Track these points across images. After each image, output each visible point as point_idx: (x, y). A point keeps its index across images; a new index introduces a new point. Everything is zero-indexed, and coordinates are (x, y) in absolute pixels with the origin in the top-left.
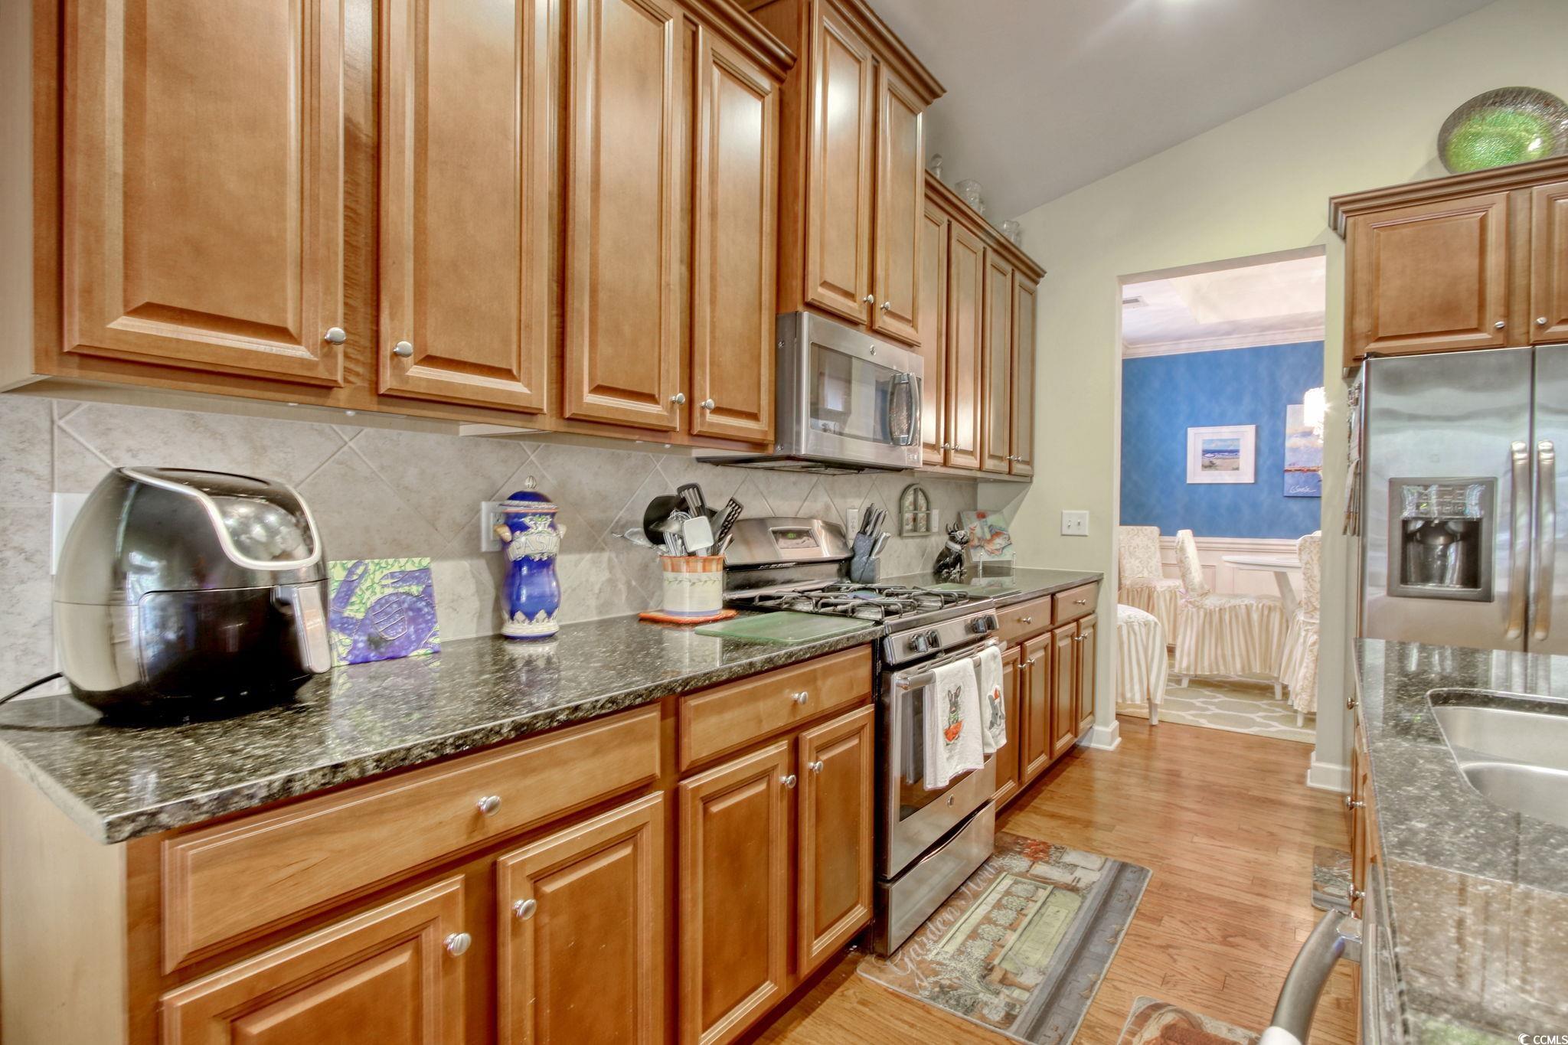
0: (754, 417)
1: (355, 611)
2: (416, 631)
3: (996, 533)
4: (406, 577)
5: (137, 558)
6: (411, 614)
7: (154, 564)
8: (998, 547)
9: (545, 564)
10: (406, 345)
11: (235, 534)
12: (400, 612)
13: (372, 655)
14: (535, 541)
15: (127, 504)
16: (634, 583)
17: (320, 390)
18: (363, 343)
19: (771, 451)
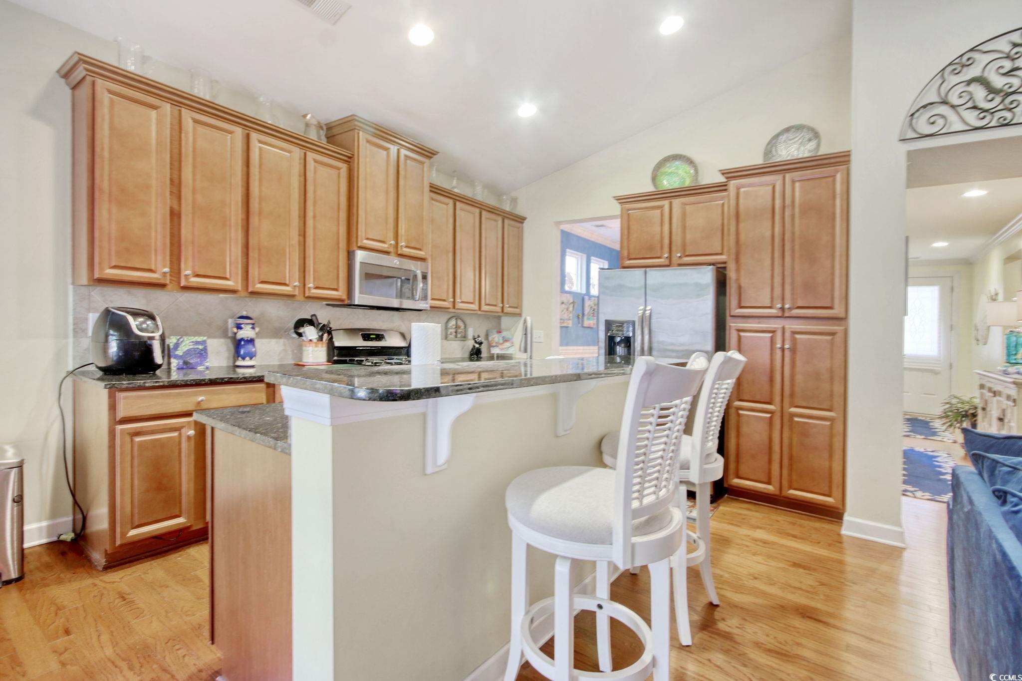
0: (336, 290)
1: (179, 352)
2: (200, 360)
3: (506, 340)
4: (197, 343)
5: (111, 332)
6: (199, 355)
7: (116, 334)
8: (506, 347)
9: (251, 341)
10: (188, 272)
11: (137, 326)
12: (195, 354)
13: (185, 367)
14: (246, 333)
15: (109, 317)
16: (295, 351)
17: (162, 286)
18: (176, 271)
19: (346, 302)
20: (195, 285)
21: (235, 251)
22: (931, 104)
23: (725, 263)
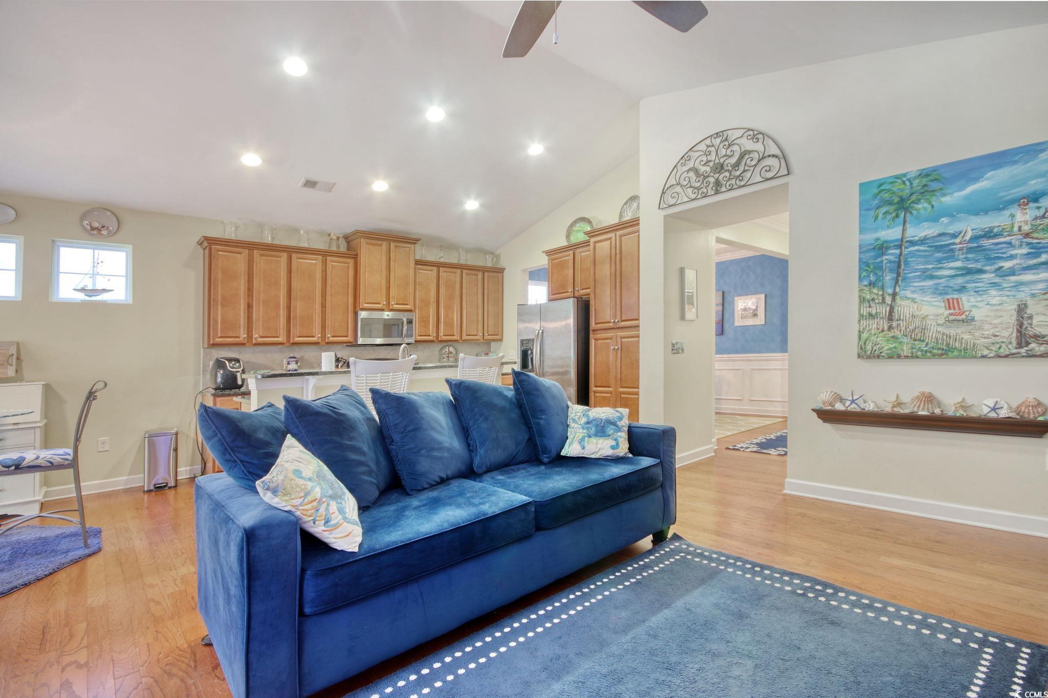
0: (347, 336)
7: (221, 371)
10: (257, 336)
11: (231, 366)
15: (218, 363)
17: (244, 344)
18: (250, 336)
19: (354, 343)
20: (260, 342)
21: (282, 321)
22: (673, 185)
23: (589, 294)
